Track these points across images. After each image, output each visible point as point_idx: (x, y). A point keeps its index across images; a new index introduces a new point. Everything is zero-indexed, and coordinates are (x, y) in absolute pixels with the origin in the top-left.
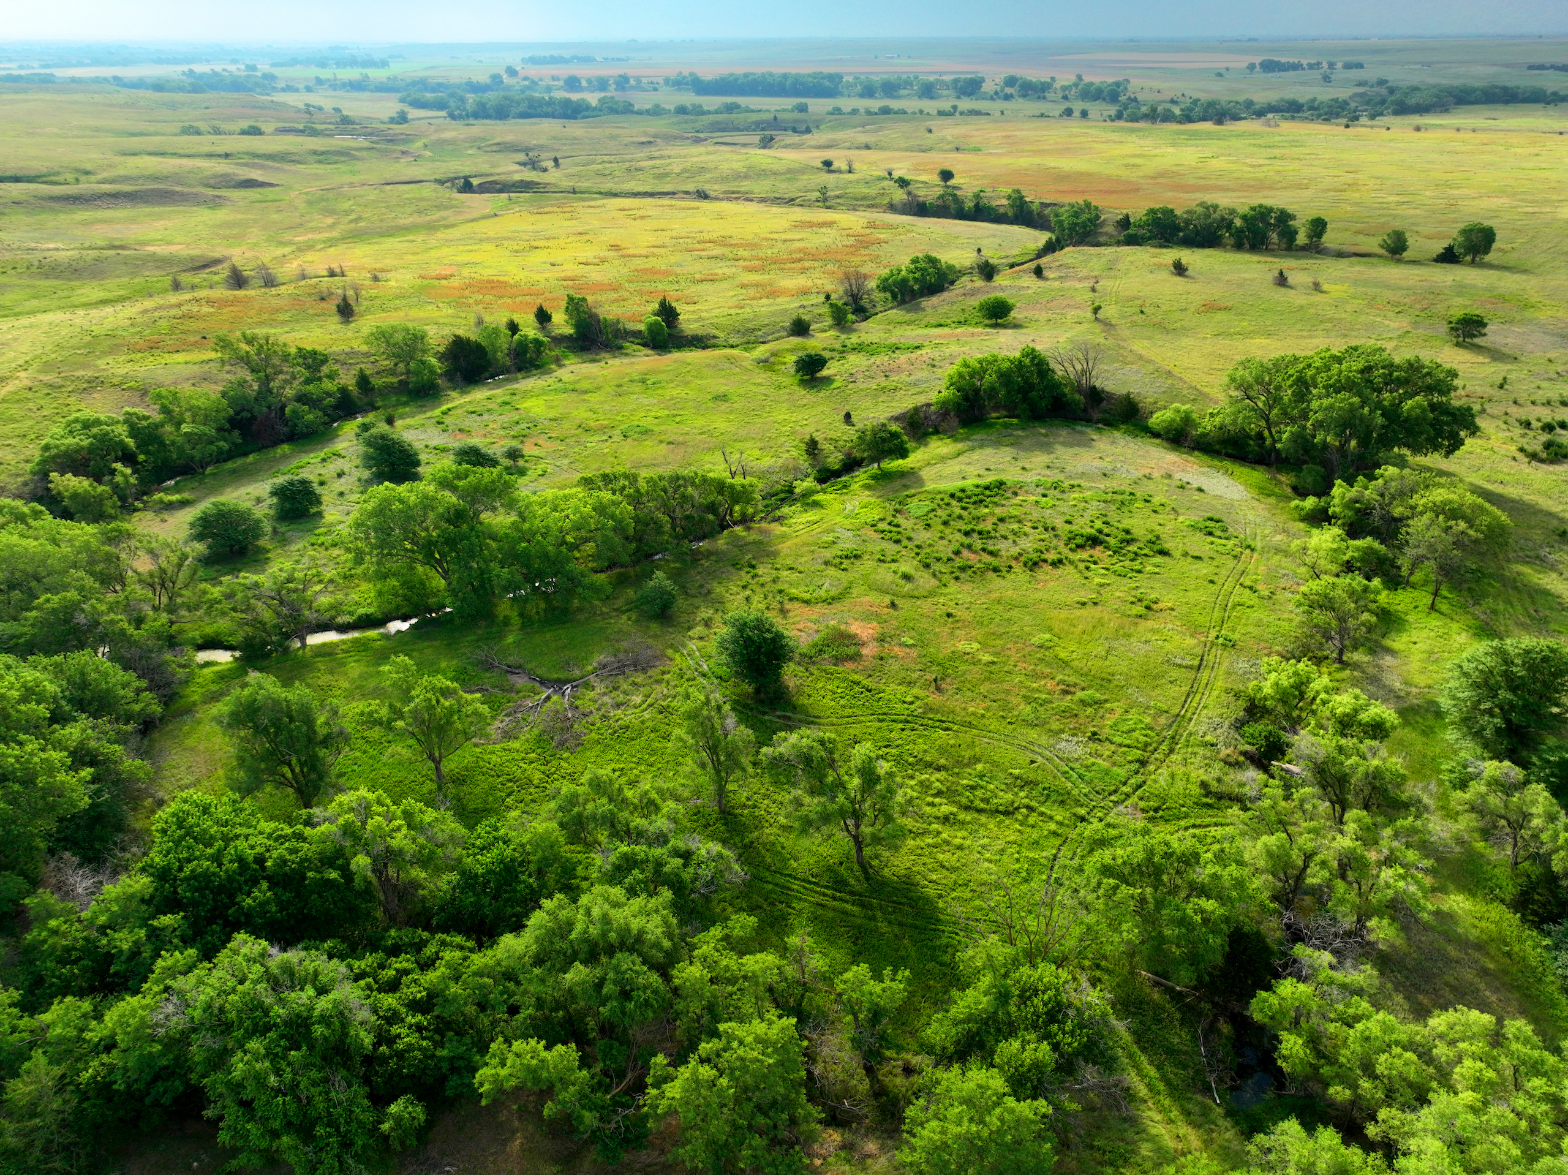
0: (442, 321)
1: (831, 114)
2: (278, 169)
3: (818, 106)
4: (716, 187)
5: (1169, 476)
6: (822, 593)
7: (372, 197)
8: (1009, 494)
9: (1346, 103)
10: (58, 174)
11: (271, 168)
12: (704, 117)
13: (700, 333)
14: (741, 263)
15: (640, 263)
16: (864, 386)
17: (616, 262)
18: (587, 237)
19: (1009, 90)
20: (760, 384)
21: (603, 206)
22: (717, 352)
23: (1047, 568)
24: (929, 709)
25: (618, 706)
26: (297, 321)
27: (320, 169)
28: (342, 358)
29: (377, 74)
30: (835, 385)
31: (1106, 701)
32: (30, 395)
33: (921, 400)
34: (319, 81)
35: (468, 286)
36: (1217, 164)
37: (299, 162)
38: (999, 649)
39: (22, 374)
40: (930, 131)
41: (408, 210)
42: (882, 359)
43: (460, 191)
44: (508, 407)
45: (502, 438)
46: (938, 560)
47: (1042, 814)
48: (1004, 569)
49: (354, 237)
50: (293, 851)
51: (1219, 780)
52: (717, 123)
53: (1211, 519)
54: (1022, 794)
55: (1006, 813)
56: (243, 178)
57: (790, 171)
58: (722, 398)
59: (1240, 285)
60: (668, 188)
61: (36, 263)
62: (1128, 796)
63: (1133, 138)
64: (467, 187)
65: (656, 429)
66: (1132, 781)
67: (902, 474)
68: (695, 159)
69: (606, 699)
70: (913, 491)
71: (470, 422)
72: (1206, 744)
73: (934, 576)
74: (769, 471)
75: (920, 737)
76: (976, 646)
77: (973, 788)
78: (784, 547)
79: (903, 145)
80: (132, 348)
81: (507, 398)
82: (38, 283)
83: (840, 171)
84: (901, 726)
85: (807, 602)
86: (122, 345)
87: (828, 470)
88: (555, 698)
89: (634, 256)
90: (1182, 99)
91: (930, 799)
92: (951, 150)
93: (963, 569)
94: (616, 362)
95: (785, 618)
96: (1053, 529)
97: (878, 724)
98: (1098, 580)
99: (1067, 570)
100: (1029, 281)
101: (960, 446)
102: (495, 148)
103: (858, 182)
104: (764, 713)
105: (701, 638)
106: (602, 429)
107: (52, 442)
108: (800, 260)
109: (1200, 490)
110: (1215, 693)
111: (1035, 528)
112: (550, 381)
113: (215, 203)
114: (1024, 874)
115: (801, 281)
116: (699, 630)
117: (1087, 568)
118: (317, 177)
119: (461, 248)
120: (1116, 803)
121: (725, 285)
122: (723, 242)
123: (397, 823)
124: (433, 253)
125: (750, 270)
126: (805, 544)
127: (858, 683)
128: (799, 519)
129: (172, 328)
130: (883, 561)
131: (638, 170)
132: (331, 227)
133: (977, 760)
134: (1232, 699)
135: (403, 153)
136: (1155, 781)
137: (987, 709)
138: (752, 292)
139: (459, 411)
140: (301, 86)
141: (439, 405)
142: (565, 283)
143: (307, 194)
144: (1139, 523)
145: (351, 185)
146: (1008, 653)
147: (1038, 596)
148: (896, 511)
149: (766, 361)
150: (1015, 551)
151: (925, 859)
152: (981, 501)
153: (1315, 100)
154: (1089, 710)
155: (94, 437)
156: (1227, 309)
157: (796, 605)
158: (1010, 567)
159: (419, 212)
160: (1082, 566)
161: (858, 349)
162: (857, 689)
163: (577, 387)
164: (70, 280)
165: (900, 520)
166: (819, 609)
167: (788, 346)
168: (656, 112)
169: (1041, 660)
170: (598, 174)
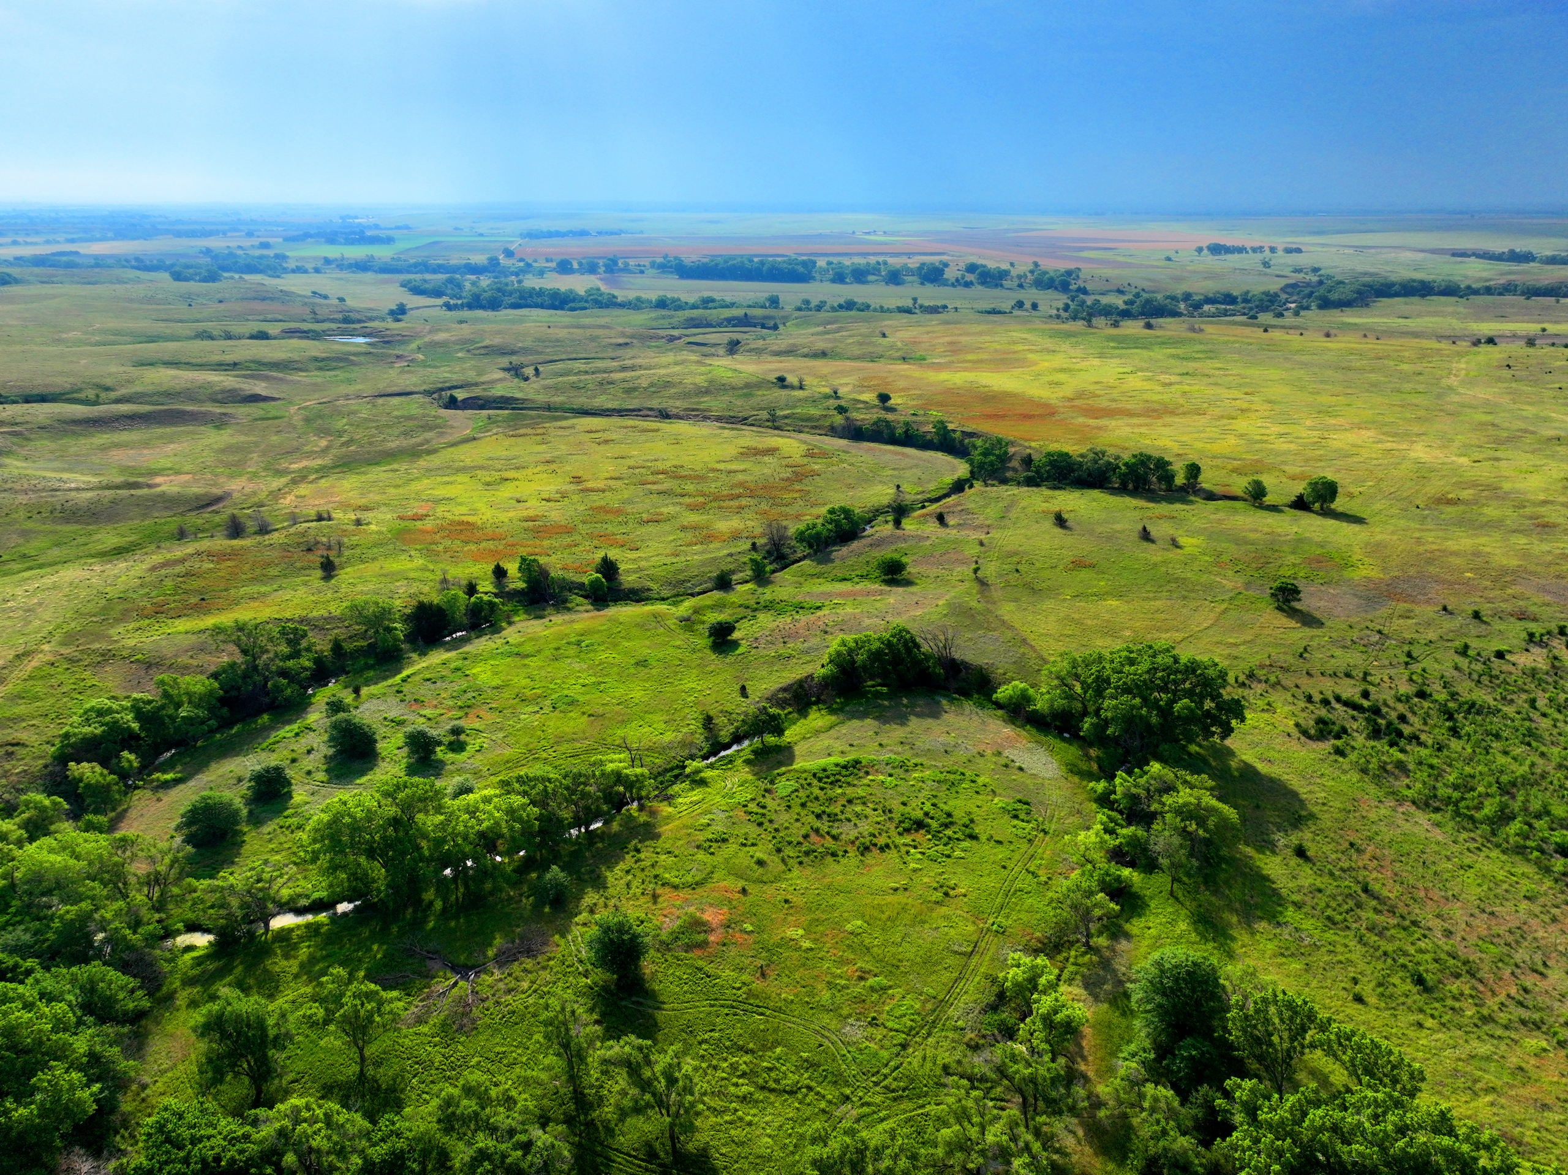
0: (412, 575)
1: (799, 309)
2: (281, 379)
3: (790, 293)
4: (678, 403)
5: (999, 754)
6: (689, 879)
7: (364, 414)
8: (861, 774)
9: (1276, 295)
10: (80, 390)
11: (275, 378)
12: (680, 313)
13: (636, 586)
14: (687, 500)
15: (596, 500)
16: (765, 652)
17: (575, 498)
18: (554, 466)
19: (970, 277)
20: (679, 647)
21: (572, 427)
22: (648, 608)
23: (875, 851)
24: (750, 994)
25: (509, 991)
26: (285, 576)
27: (318, 377)
28: (321, 623)
29: (382, 253)
30: (740, 650)
31: (890, 987)
32: (52, 671)
33: (808, 669)
34: (327, 261)
35: (441, 528)
36: (1135, 382)
37: (301, 370)
38: (818, 936)
39: (46, 647)
40: (884, 335)
41: (396, 432)
42: (784, 621)
43: (446, 408)
44: (459, 673)
45: (450, 709)
46: (790, 843)
47: (818, 1093)
48: (841, 853)
49: (345, 464)
50: (241, 1152)
51: (959, 1062)
52: (692, 319)
53: (1020, 801)
54: (806, 1075)
55: (792, 1093)
56: (248, 393)
57: (748, 385)
58: (642, 663)
59: (1109, 538)
60: (633, 404)
61: (59, 507)
62: (886, 1077)
63: (1065, 346)
64: (453, 403)
65: (581, 699)
66: (892, 1063)
67: (778, 749)
68: (662, 372)
69: (501, 985)
70: (783, 769)
71: (425, 691)
72: (956, 1029)
73: (783, 860)
74: (669, 746)
75: (739, 1021)
76: (801, 932)
77: (770, 1069)
78: (665, 830)
79: (857, 352)
80: (143, 615)
81: (459, 663)
82: (59, 528)
83: (792, 387)
84: (726, 1011)
85: (676, 887)
86: (132, 610)
87: (719, 743)
88: (461, 983)
89: (592, 490)
90: (1127, 289)
91: (735, 1080)
92: (898, 359)
93: (807, 853)
94: (558, 619)
95: (655, 903)
96: (890, 811)
97: (708, 1009)
98: (913, 865)
99: (892, 854)
100: (932, 528)
101: (833, 718)
102: (483, 351)
103: (805, 400)
104: (622, 999)
105: (585, 924)
106: (535, 700)
107: (71, 730)
108: (739, 496)
109: (1021, 769)
110: (977, 979)
111: (875, 810)
112: (500, 642)
113: (220, 422)
114: (791, 1148)
115: (734, 523)
116: (583, 917)
117: (908, 852)
118: (315, 387)
119: (439, 479)
120: (876, 1084)
121: (667, 527)
122: (674, 474)
123: (318, 1125)
124: (415, 486)
125: (692, 508)
126: (685, 827)
127: (700, 969)
128: (687, 797)
129: (177, 587)
130: (744, 845)
131: (609, 383)
132: (325, 451)
133: (777, 1043)
134: (988, 983)
135: (398, 357)
136: (910, 1063)
137: (796, 995)
138: (689, 536)
139: (417, 678)
140: (309, 266)
141: (400, 672)
142: (526, 524)
143: (305, 408)
144: (959, 805)
145: (347, 397)
146: (824, 939)
147: (862, 880)
148: (766, 790)
149: (688, 619)
150: (853, 834)
151: (721, 1135)
152: (838, 781)
153: (1247, 292)
154: (875, 996)
155: (107, 724)
156: (1092, 566)
157: (667, 889)
158: (846, 852)
159: (405, 434)
160: (904, 849)
161: (768, 607)
162: (700, 975)
163: (521, 650)
164: (89, 524)
165: (768, 801)
166: (684, 894)
167: (709, 602)
168: (636, 305)
169: (849, 946)
170: (575, 387)
